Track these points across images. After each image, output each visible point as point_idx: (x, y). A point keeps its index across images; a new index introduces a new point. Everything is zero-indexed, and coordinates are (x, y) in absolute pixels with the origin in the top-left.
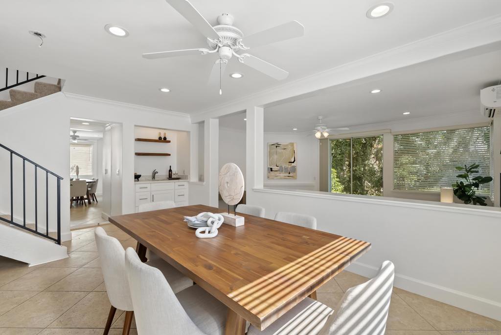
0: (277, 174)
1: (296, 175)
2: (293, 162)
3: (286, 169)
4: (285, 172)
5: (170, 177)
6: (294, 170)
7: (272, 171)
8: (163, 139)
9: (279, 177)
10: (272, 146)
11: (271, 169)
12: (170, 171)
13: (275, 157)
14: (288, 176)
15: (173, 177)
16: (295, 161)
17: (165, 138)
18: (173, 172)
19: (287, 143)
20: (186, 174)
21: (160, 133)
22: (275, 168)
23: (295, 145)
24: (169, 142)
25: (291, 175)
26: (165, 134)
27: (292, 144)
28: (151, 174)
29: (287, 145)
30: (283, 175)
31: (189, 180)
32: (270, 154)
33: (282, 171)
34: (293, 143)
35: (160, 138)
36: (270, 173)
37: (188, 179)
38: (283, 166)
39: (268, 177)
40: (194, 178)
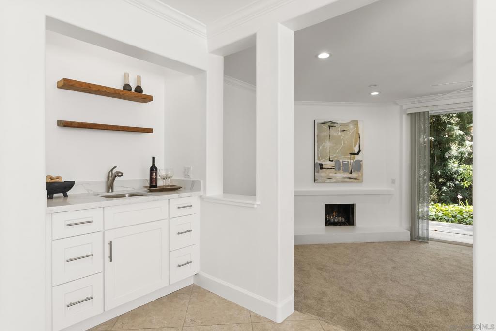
0: (331, 174)
1: (362, 174)
2: (358, 154)
3: (346, 165)
4: (345, 171)
5: (153, 187)
6: (358, 166)
7: (321, 168)
8: (133, 91)
9: (334, 180)
10: (322, 126)
11: (321, 165)
12: (153, 169)
13: (328, 144)
14: (350, 178)
15: (160, 183)
16: (360, 151)
17: (139, 90)
18: (162, 171)
19: (348, 122)
20: (192, 178)
21: (126, 76)
22: (327, 164)
23: (360, 125)
24: (149, 99)
25: (354, 175)
26: (139, 78)
27: (355, 123)
28: (103, 178)
29: (347, 125)
30: (340, 175)
31: (201, 193)
32: (318, 140)
33: (339, 169)
34: (357, 122)
35: (127, 87)
36: (318, 172)
37: (199, 190)
38: (341, 161)
39: (315, 180)
40: (213, 187)
